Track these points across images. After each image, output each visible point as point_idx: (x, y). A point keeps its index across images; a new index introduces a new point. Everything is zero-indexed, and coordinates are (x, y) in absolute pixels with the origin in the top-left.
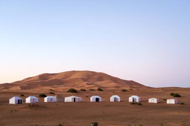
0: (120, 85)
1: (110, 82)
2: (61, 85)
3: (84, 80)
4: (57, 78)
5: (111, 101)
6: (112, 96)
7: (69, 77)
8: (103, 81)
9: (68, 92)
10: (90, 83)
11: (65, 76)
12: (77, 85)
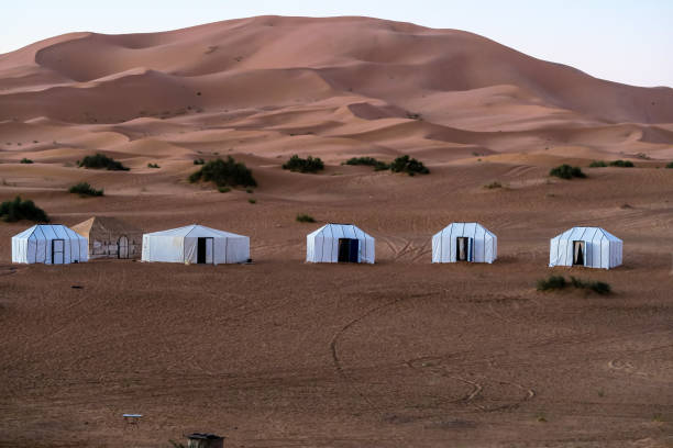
0: (583, 122)
1: (515, 98)
2: (182, 113)
3: (340, 80)
4: (155, 69)
5: (436, 259)
6: (447, 230)
7: (239, 60)
8: (467, 87)
9: (195, 178)
10: (377, 103)
11: (214, 49)
12: (288, 116)
